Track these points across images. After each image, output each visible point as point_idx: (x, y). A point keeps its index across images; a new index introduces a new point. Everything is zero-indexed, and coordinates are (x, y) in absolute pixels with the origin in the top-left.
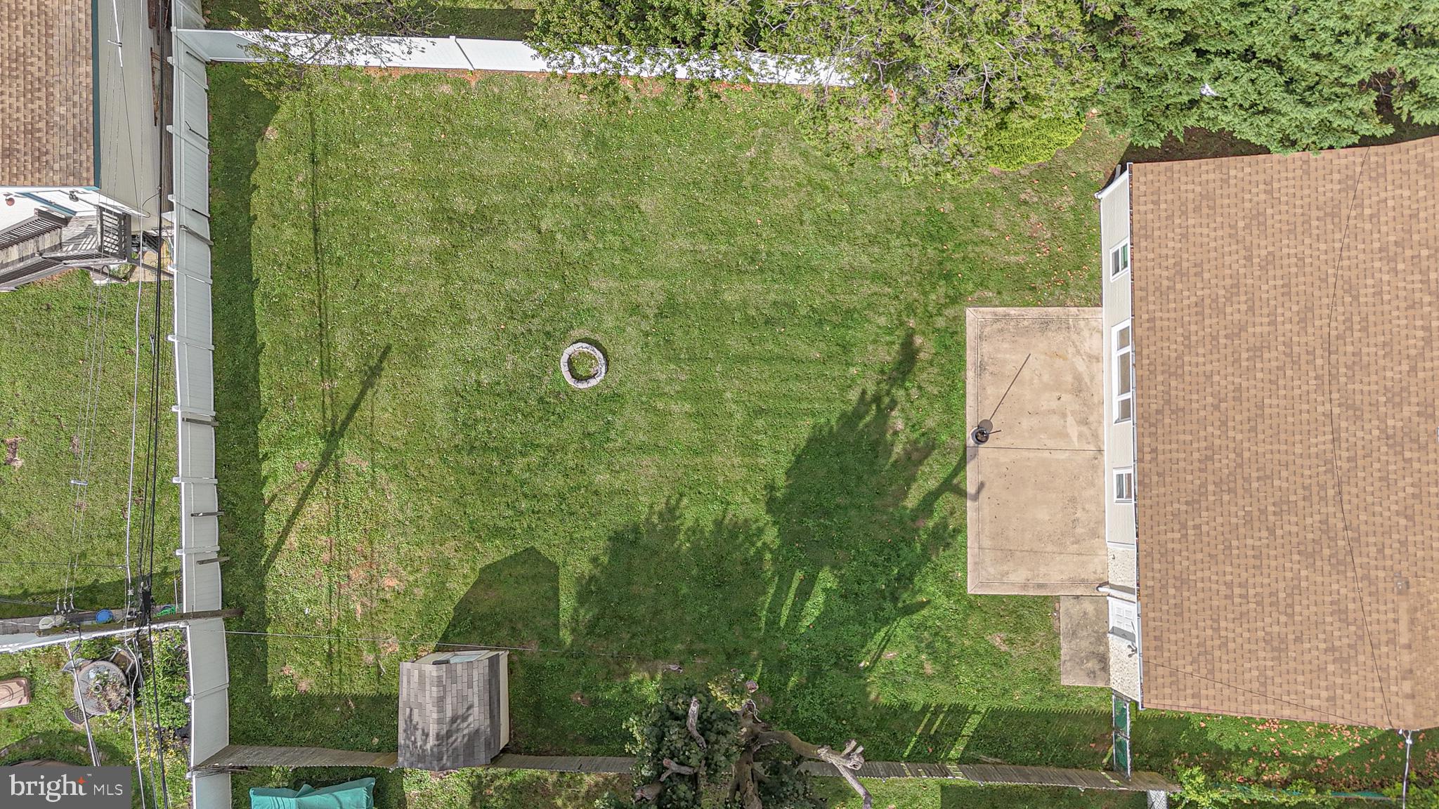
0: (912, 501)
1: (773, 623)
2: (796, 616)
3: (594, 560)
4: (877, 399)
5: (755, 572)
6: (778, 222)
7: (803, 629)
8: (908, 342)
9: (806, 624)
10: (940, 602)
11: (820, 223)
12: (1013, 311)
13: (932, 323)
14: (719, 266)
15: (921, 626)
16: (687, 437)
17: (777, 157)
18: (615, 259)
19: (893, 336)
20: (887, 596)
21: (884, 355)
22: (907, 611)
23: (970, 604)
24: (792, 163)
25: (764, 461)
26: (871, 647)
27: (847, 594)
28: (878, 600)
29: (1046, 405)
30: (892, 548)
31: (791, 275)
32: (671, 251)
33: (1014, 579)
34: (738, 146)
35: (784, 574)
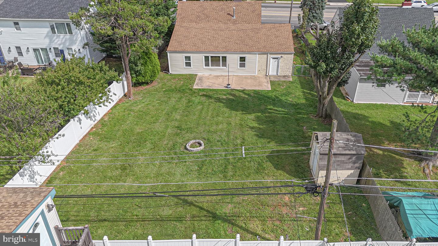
0: (247, 97)
1: (285, 114)
3: (269, 142)
4: (217, 99)
5: (269, 117)
6: (157, 110)
7: (286, 110)
8: (201, 95)
9: (284, 110)
10: (274, 94)
11: (160, 104)
12: (196, 83)
13: (196, 92)
14: (167, 119)
15: (282, 96)
16: (225, 125)
17: (136, 109)
18: (156, 138)
19: (198, 97)
20: (274, 100)
21: (203, 99)
22: (277, 98)
23: (273, 90)
24: (139, 106)
25: (234, 115)
26: (289, 102)
27: (274, 105)
28: (276, 101)
29: (221, 80)
30: (259, 99)
31: (175, 109)
32: (159, 127)
33: (266, 84)
34: (129, 114)
35: (270, 113)
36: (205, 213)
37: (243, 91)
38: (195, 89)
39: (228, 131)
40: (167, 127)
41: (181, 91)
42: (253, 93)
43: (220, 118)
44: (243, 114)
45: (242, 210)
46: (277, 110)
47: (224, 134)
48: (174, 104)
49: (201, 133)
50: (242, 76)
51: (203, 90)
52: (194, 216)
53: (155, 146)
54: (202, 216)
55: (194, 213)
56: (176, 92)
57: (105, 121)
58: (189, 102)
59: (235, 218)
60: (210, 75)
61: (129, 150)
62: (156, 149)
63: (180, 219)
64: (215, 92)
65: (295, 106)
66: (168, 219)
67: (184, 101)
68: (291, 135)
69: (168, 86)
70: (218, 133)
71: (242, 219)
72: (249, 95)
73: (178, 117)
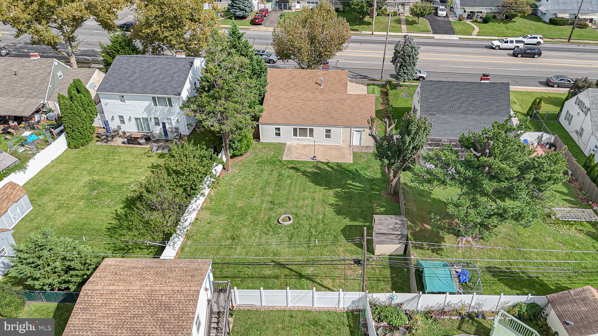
0: (330, 170)
1: (361, 190)
2: (360, 187)
3: (344, 218)
4: (303, 173)
5: (348, 193)
6: (253, 184)
7: (363, 186)
8: (290, 168)
9: (361, 186)
10: (355, 167)
11: (255, 178)
12: (285, 154)
13: (285, 164)
14: (262, 194)
15: (361, 170)
16: (310, 201)
17: (235, 182)
18: (255, 212)
19: (288, 170)
20: (354, 174)
21: (292, 171)
22: (357, 171)
23: (355, 163)
24: (238, 180)
25: (318, 190)
26: (366, 177)
27: (353, 180)
28: (355, 175)
29: (308, 150)
30: (341, 173)
31: (267, 183)
32: (255, 201)
33: (349, 156)
34: (230, 189)
35: (348, 188)
36: (294, 273)
37: (327, 164)
38: (285, 161)
39: (313, 207)
40: (262, 202)
41: (272, 163)
42: (336, 166)
43: (306, 193)
44: (325, 189)
45: (319, 272)
46: (355, 186)
47: (309, 209)
48: (266, 178)
49: (290, 208)
50: (327, 146)
51: (292, 162)
52: (286, 276)
53: (254, 220)
54: (292, 276)
55: (287, 273)
56: (268, 164)
57: (212, 196)
58: (280, 175)
59: (314, 277)
60: (298, 144)
61: (235, 222)
62: (256, 222)
63: (277, 277)
64: (302, 165)
65: (371, 181)
66: (269, 277)
67: (275, 174)
68: (362, 212)
69: (261, 158)
70: (305, 209)
71: (319, 277)
72: (332, 168)
73: (271, 192)
